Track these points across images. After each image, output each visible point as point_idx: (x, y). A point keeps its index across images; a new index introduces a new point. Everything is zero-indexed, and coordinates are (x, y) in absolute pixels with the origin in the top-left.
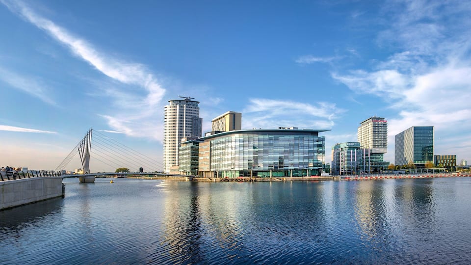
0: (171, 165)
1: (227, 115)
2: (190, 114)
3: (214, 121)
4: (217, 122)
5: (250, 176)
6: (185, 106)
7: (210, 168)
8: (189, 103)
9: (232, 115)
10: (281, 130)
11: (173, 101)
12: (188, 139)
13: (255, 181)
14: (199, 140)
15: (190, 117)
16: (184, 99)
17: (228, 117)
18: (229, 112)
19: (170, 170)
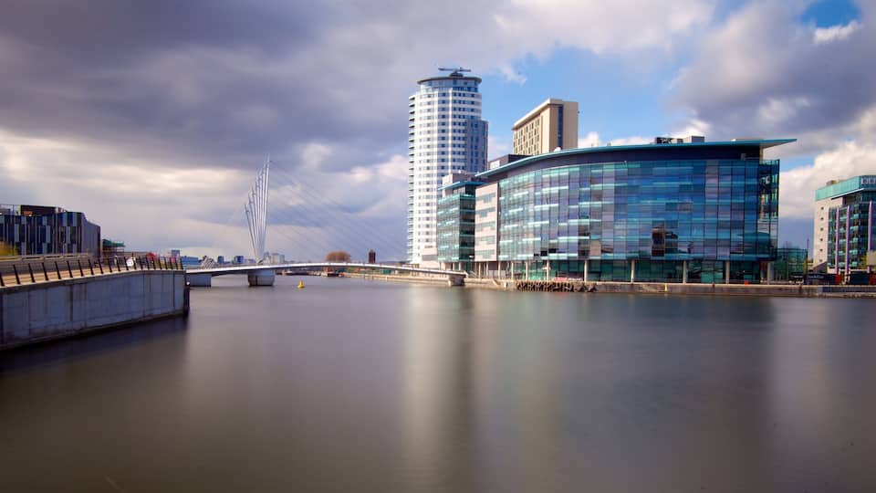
0: (423, 244)
1: (543, 109)
2: (462, 113)
3: (517, 128)
4: (523, 128)
5: (582, 275)
6: (450, 91)
7: (498, 253)
8: (460, 83)
9: (557, 110)
10: (662, 145)
11: (430, 81)
12: (456, 177)
13: (594, 289)
14: (479, 179)
15: (462, 120)
16: (447, 74)
17: (546, 115)
18: (548, 102)
19: (421, 258)
